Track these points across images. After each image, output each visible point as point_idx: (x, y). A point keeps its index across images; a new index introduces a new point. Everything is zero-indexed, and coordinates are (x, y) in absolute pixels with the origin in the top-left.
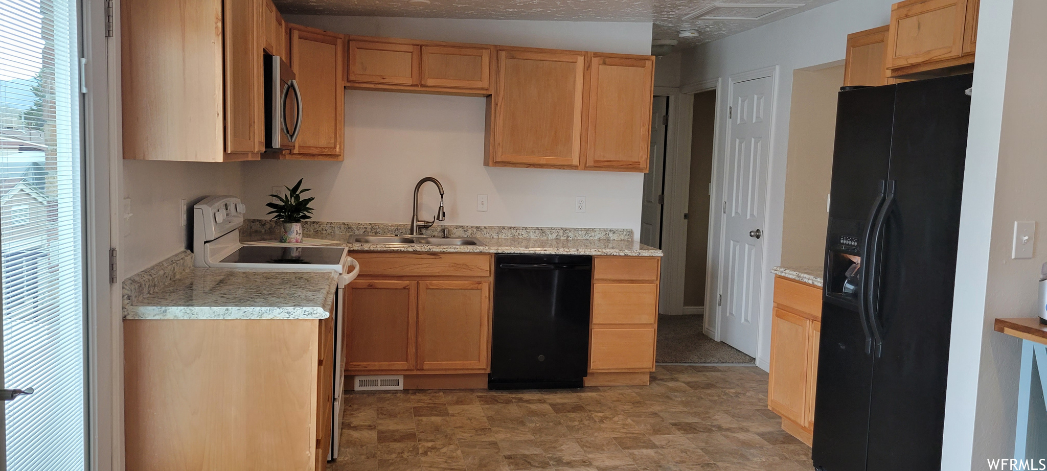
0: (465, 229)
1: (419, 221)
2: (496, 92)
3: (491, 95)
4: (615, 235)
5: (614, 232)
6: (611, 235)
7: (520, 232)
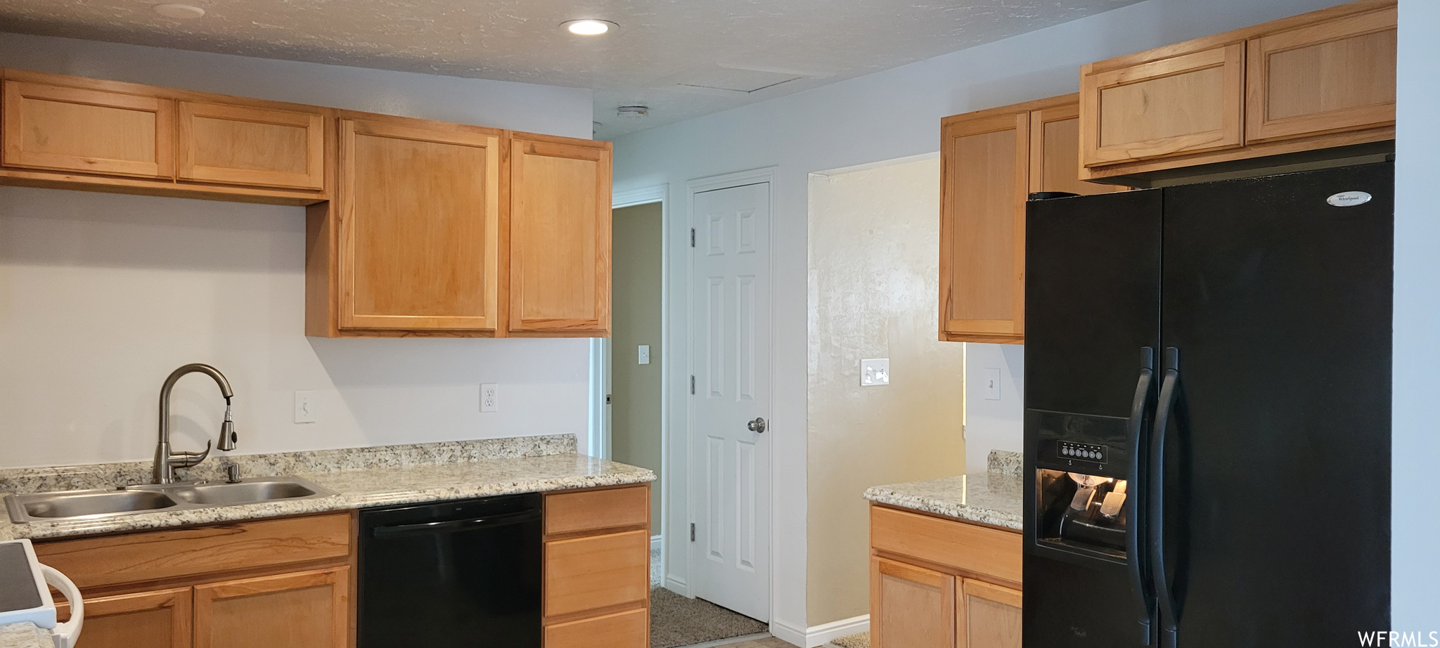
0: (272, 461)
1: (172, 454)
2: (337, 196)
3: (328, 201)
4: (550, 446)
5: (549, 442)
6: (543, 447)
7: (382, 457)
